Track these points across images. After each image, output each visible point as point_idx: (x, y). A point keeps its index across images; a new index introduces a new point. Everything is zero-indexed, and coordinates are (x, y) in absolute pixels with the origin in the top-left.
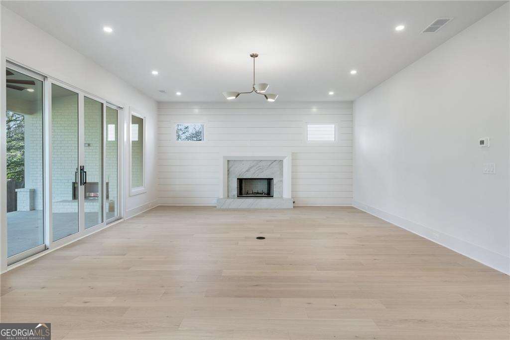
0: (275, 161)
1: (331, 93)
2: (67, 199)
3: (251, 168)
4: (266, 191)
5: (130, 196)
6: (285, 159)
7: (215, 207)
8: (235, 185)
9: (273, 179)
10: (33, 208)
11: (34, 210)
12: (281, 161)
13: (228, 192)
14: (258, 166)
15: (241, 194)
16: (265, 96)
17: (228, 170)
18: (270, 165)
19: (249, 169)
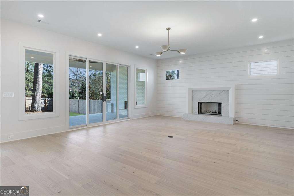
0: (224, 91)
1: (261, 37)
2: (122, 108)
3: (207, 95)
4: (217, 111)
5: (134, 108)
6: (230, 89)
7: (182, 118)
8: (196, 106)
9: (222, 103)
10: (112, 112)
11: (113, 112)
12: (227, 90)
13: (192, 110)
14: (211, 94)
15: (200, 112)
16: (178, 51)
17: (193, 97)
18: (220, 94)
19: (205, 96)
